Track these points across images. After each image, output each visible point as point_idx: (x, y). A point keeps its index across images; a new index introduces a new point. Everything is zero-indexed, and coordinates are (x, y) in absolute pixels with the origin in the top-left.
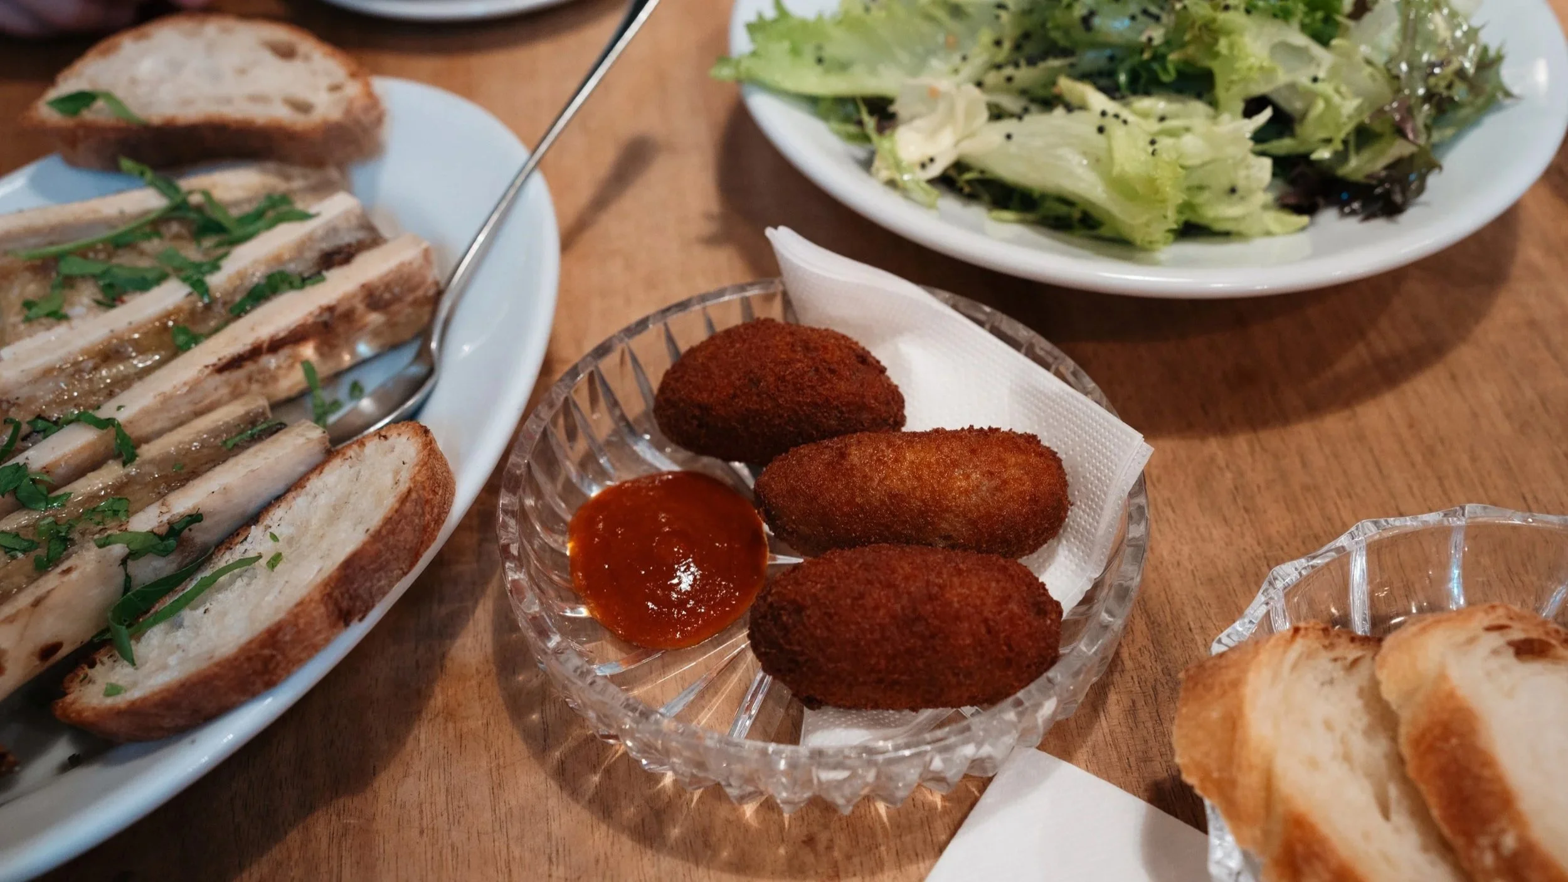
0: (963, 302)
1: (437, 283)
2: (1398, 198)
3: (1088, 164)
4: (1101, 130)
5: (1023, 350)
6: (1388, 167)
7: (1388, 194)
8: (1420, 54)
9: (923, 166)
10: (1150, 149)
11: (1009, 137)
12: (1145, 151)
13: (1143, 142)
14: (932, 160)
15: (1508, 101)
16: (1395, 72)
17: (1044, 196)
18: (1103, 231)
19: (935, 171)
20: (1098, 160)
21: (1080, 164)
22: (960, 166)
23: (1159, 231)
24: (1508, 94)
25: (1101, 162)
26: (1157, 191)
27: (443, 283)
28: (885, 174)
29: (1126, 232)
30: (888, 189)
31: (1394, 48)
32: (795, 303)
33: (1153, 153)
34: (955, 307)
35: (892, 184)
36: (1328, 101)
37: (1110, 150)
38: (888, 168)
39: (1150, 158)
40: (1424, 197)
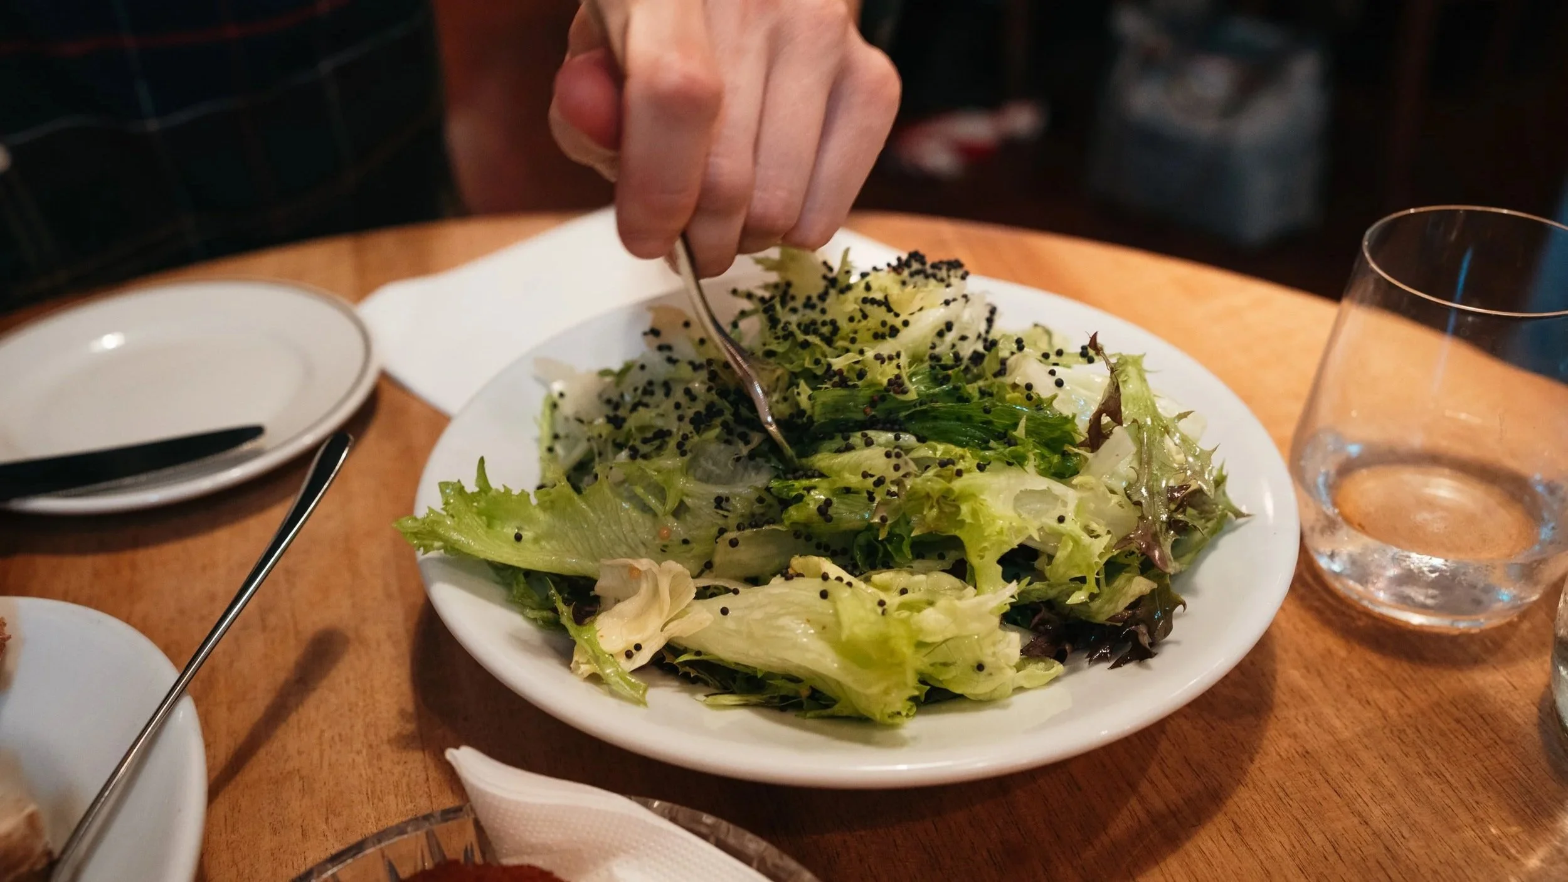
0: (683, 812)
1: (49, 853)
2: (1145, 640)
3: (816, 632)
4: (824, 595)
5: (755, 864)
6: (1133, 606)
7: (1134, 636)
8: (1158, 480)
9: (629, 655)
10: (880, 610)
11: (724, 611)
12: (875, 612)
13: (872, 604)
14: (638, 647)
15: (1241, 520)
16: (1135, 498)
17: (770, 675)
18: (836, 709)
19: (643, 658)
20: (824, 628)
21: (805, 634)
22: (672, 648)
23: (898, 701)
24: (1239, 514)
25: (828, 630)
26: (892, 653)
27: (57, 852)
28: (586, 669)
29: (863, 706)
30: (589, 687)
31: (1133, 475)
32: (488, 832)
33: (883, 613)
34: (674, 820)
35: (595, 678)
36: (1076, 542)
37: (836, 614)
38: (588, 662)
39: (881, 618)
40: (1171, 636)
